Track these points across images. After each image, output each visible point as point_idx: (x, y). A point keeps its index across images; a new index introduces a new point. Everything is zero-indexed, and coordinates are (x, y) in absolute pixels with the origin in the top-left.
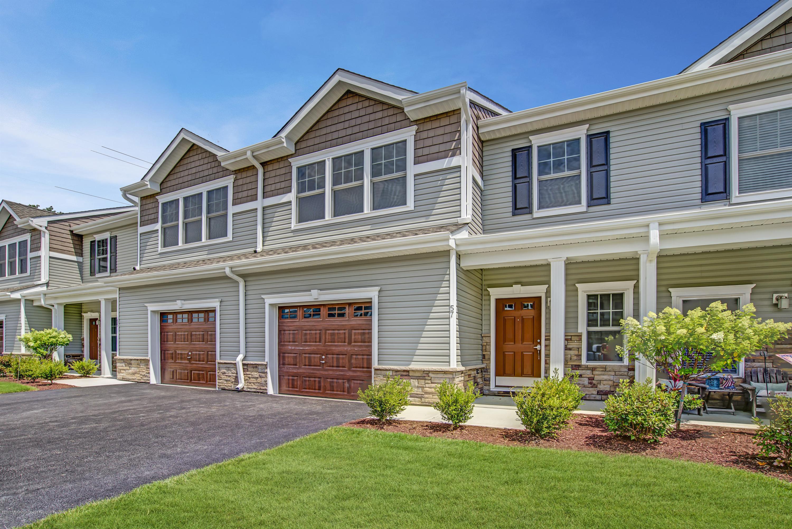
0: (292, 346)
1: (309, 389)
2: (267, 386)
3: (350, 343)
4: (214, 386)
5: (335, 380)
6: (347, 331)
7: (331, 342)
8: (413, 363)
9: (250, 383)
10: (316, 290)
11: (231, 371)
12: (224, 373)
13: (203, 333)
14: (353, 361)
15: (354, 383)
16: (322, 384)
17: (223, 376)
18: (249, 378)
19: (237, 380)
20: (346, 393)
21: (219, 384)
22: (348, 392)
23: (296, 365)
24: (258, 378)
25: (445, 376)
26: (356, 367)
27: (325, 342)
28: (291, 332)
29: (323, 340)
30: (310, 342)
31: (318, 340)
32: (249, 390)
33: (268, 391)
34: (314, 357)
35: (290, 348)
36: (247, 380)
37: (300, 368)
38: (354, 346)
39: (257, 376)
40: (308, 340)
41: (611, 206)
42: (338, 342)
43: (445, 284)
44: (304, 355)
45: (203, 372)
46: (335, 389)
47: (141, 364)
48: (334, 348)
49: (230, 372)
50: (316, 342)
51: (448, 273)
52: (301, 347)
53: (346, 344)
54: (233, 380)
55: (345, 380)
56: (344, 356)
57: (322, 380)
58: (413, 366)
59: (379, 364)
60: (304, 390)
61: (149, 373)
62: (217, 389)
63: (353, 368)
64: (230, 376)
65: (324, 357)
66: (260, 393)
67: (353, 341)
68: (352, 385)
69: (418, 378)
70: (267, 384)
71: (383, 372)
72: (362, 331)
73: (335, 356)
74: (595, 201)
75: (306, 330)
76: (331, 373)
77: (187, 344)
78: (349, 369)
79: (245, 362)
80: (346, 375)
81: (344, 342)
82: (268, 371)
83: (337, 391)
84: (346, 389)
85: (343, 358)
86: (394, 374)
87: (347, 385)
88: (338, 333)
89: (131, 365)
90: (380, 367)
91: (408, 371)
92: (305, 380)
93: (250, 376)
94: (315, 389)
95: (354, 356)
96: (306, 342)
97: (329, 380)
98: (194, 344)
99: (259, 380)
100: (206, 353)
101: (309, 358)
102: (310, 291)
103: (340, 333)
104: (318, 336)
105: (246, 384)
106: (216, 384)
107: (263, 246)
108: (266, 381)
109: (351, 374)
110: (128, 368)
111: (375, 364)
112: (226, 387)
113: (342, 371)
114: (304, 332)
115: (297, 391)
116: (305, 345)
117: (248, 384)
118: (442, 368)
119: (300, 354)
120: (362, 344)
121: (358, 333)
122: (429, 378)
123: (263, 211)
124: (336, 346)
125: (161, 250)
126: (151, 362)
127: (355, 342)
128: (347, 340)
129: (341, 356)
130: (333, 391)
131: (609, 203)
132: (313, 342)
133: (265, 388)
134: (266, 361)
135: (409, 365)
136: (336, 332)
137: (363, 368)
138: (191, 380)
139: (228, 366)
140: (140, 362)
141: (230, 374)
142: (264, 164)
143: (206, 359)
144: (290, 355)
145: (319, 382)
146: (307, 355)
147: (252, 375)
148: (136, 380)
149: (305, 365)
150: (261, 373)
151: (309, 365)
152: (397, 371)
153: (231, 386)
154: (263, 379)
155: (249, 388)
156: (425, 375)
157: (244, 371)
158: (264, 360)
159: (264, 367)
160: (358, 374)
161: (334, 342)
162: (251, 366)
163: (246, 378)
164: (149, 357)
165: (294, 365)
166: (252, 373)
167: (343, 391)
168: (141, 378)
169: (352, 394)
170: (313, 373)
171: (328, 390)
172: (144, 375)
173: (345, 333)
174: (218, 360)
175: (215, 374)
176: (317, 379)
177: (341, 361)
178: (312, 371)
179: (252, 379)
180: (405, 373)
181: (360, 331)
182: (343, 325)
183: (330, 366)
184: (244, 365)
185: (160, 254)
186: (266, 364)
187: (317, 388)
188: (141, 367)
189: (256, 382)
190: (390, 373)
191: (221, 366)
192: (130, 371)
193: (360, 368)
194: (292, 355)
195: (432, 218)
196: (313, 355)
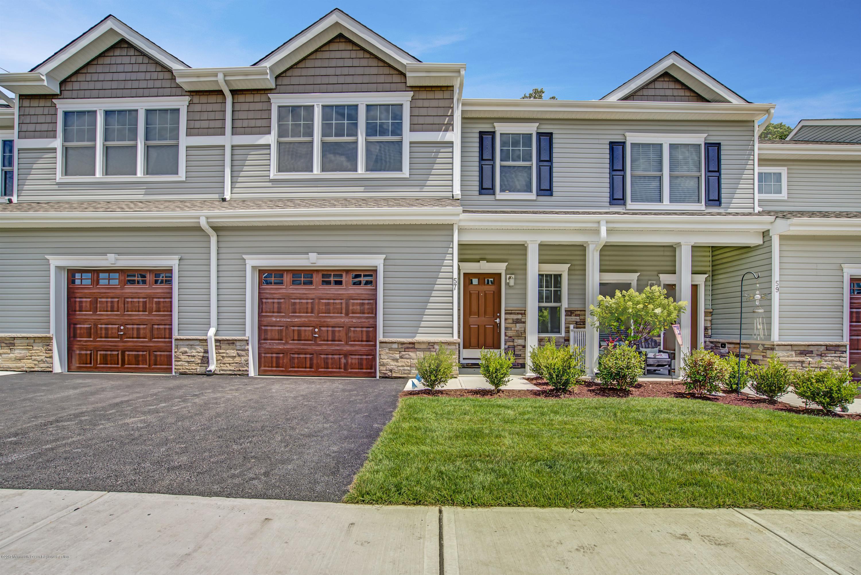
0: (276, 317)
1: (298, 368)
2: (248, 367)
3: (347, 314)
4: (170, 370)
5: (330, 356)
6: (343, 301)
7: (326, 313)
8: (418, 335)
9: (224, 364)
10: (315, 254)
11: (195, 349)
12: (186, 352)
13: (145, 300)
14: (351, 334)
15: (352, 359)
16: (315, 361)
17: (183, 357)
18: (223, 357)
19: (205, 360)
20: (342, 370)
21: (177, 367)
22: (345, 369)
23: (282, 340)
24: (235, 357)
25: (450, 347)
26: (354, 341)
27: (318, 314)
28: (276, 301)
29: (316, 311)
30: (299, 313)
31: (310, 310)
32: (222, 372)
33: (249, 373)
34: (305, 330)
35: (274, 319)
36: (219, 360)
37: (287, 343)
38: (353, 317)
39: (235, 355)
40: (297, 311)
41: (553, 198)
42: (334, 313)
43: (448, 257)
44: (292, 328)
45: (145, 353)
46: (330, 366)
47: (34, 345)
48: (329, 320)
49: (194, 351)
50: (307, 313)
51: (451, 246)
52: (289, 318)
53: (343, 315)
54: (200, 362)
55: (341, 356)
56: (341, 329)
57: (315, 355)
58: (419, 338)
59: (384, 337)
60: (291, 369)
61: (51, 357)
62: (174, 374)
63: (351, 341)
64: (194, 356)
65: (316, 330)
66: (238, 376)
67: (350, 312)
68: (350, 361)
69: (424, 350)
70: (248, 363)
71: (388, 345)
72: (361, 301)
73: (330, 329)
74: (542, 192)
75: (294, 299)
76: (325, 347)
77: (116, 315)
78: (347, 344)
79: (218, 338)
80: (342, 350)
81: (341, 313)
82: (250, 347)
83: (332, 368)
84: (343, 365)
85: (339, 331)
86: (400, 346)
87: (343, 361)
88: (333, 303)
89: (14, 346)
90: (386, 340)
91: (413, 343)
92: (294, 358)
93: (224, 355)
94: (306, 368)
95: (352, 329)
96: (295, 312)
97: (322, 356)
98: (130, 315)
99: (237, 359)
100: (149, 326)
101: (299, 331)
102: (307, 253)
103: (336, 303)
104: (310, 306)
105: (219, 366)
106: (172, 368)
107: (231, 193)
108: (247, 361)
109: (348, 348)
110: (9, 351)
111: (380, 337)
112: (187, 371)
113: (338, 345)
114: (293, 301)
115: (282, 371)
116: (293, 316)
117: (222, 365)
118: (447, 339)
119: (287, 327)
120: (361, 315)
121: (357, 303)
122: (434, 350)
123: (232, 150)
124: (331, 317)
125: (60, 179)
126: (54, 341)
127: (353, 313)
128: (344, 311)
129: (337, 329)
130: (328, 368)
131: (551, 195)
132: (304, 313)
133: (246, 368)
134: (247, 335)
135: (415, 337)
136: (332, 301)
137: (362, 341)
138: (123, 363)
139: (191, 343)
140: (32, 341)
141: (194, 354)
142: (234, 92)
143: (148, 335)
144: (274, 328)
145: (311, 359)
146: (296, 328)
147: (227, 353)
148: (24, 369)
149: (293, 340)
150: (239, 350)
151: (298, 340)
152: (403, 343)
153: (196, 369)
154: (243, 359)
155: (223, 370)
156: (430, 347)
157: (216, 349)
158: (244, 335)
159: (245, 343)
160: (357, 348)
161: (329, 313)
162: (226, 342)
163: (219, 358)
164: (52, 333)
165: (278, 340)
166: (227, 351)
167: (340, 368)
168: (35, 365)
169: (350, 370)
170: (304, 349)
171: (322, 368)
172: (42, 360)
173: (341, 303)
174: (175, 335)
175: (172, 355)
176: (308, 356)
177: (337, 334)
178: (302, 347)
179: (226, 359)
180: (411, 346)
181: (359, 301)
182: (339, 294)
183: (324, 340)
184: (217, 341)
185: (58, 184)
186: (247, 339)
187: (308, 365)
188: (35, 348)
189: (233, 362)
190: (395, 346)
191: (181, 343)
192: (12, 355)
193: (358, 341)
194: (277, 328)
195: (426, 189)
196: (303, 328)
